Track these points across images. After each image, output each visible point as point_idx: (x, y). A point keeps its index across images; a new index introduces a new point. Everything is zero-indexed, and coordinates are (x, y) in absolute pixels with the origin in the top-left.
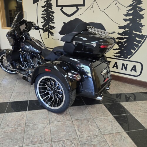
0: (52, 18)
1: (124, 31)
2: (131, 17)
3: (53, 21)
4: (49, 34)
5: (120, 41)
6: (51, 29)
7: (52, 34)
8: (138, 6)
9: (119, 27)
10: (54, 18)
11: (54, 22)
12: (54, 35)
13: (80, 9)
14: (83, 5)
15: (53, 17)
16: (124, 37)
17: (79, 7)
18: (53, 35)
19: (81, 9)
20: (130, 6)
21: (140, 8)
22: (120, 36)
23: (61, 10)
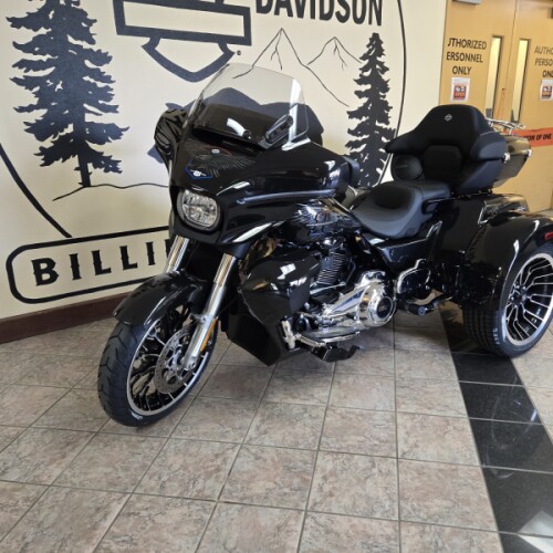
0: (100, 85)
1: (359, 125)
2: (369, 87)
3: (109, 98)
4: (90, 166)
5: (354, 150)
6: (101, 142)
7: (110, 165)
8: (378, 59)
9: (348, 113)
10: (111, 85)
11: (111, 103)
12: (120, 166)
13: (236, 55)
14: (246, 40)
15: (108, 79)
16: (360, 139)
17: (231, 47)
18: (116, 170)
19: (239, 53)
20: (364, 58)
21: (381, 64)
22: (354, 138)
23: (150, 49)
